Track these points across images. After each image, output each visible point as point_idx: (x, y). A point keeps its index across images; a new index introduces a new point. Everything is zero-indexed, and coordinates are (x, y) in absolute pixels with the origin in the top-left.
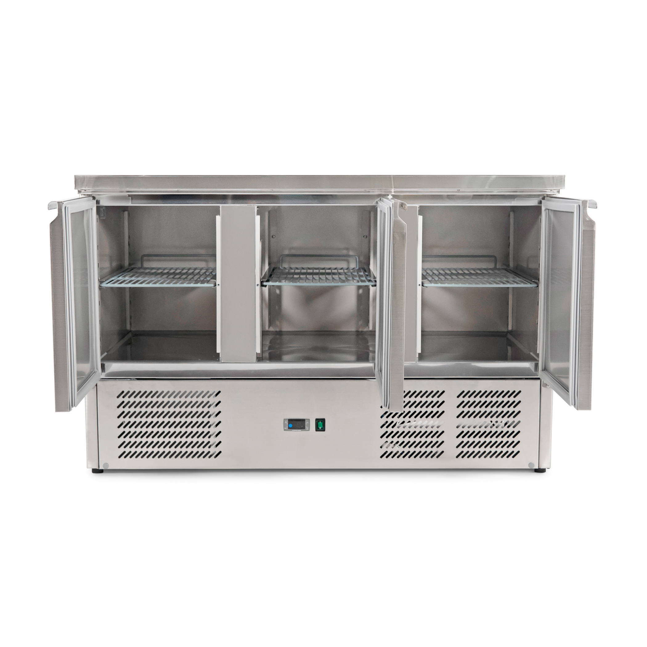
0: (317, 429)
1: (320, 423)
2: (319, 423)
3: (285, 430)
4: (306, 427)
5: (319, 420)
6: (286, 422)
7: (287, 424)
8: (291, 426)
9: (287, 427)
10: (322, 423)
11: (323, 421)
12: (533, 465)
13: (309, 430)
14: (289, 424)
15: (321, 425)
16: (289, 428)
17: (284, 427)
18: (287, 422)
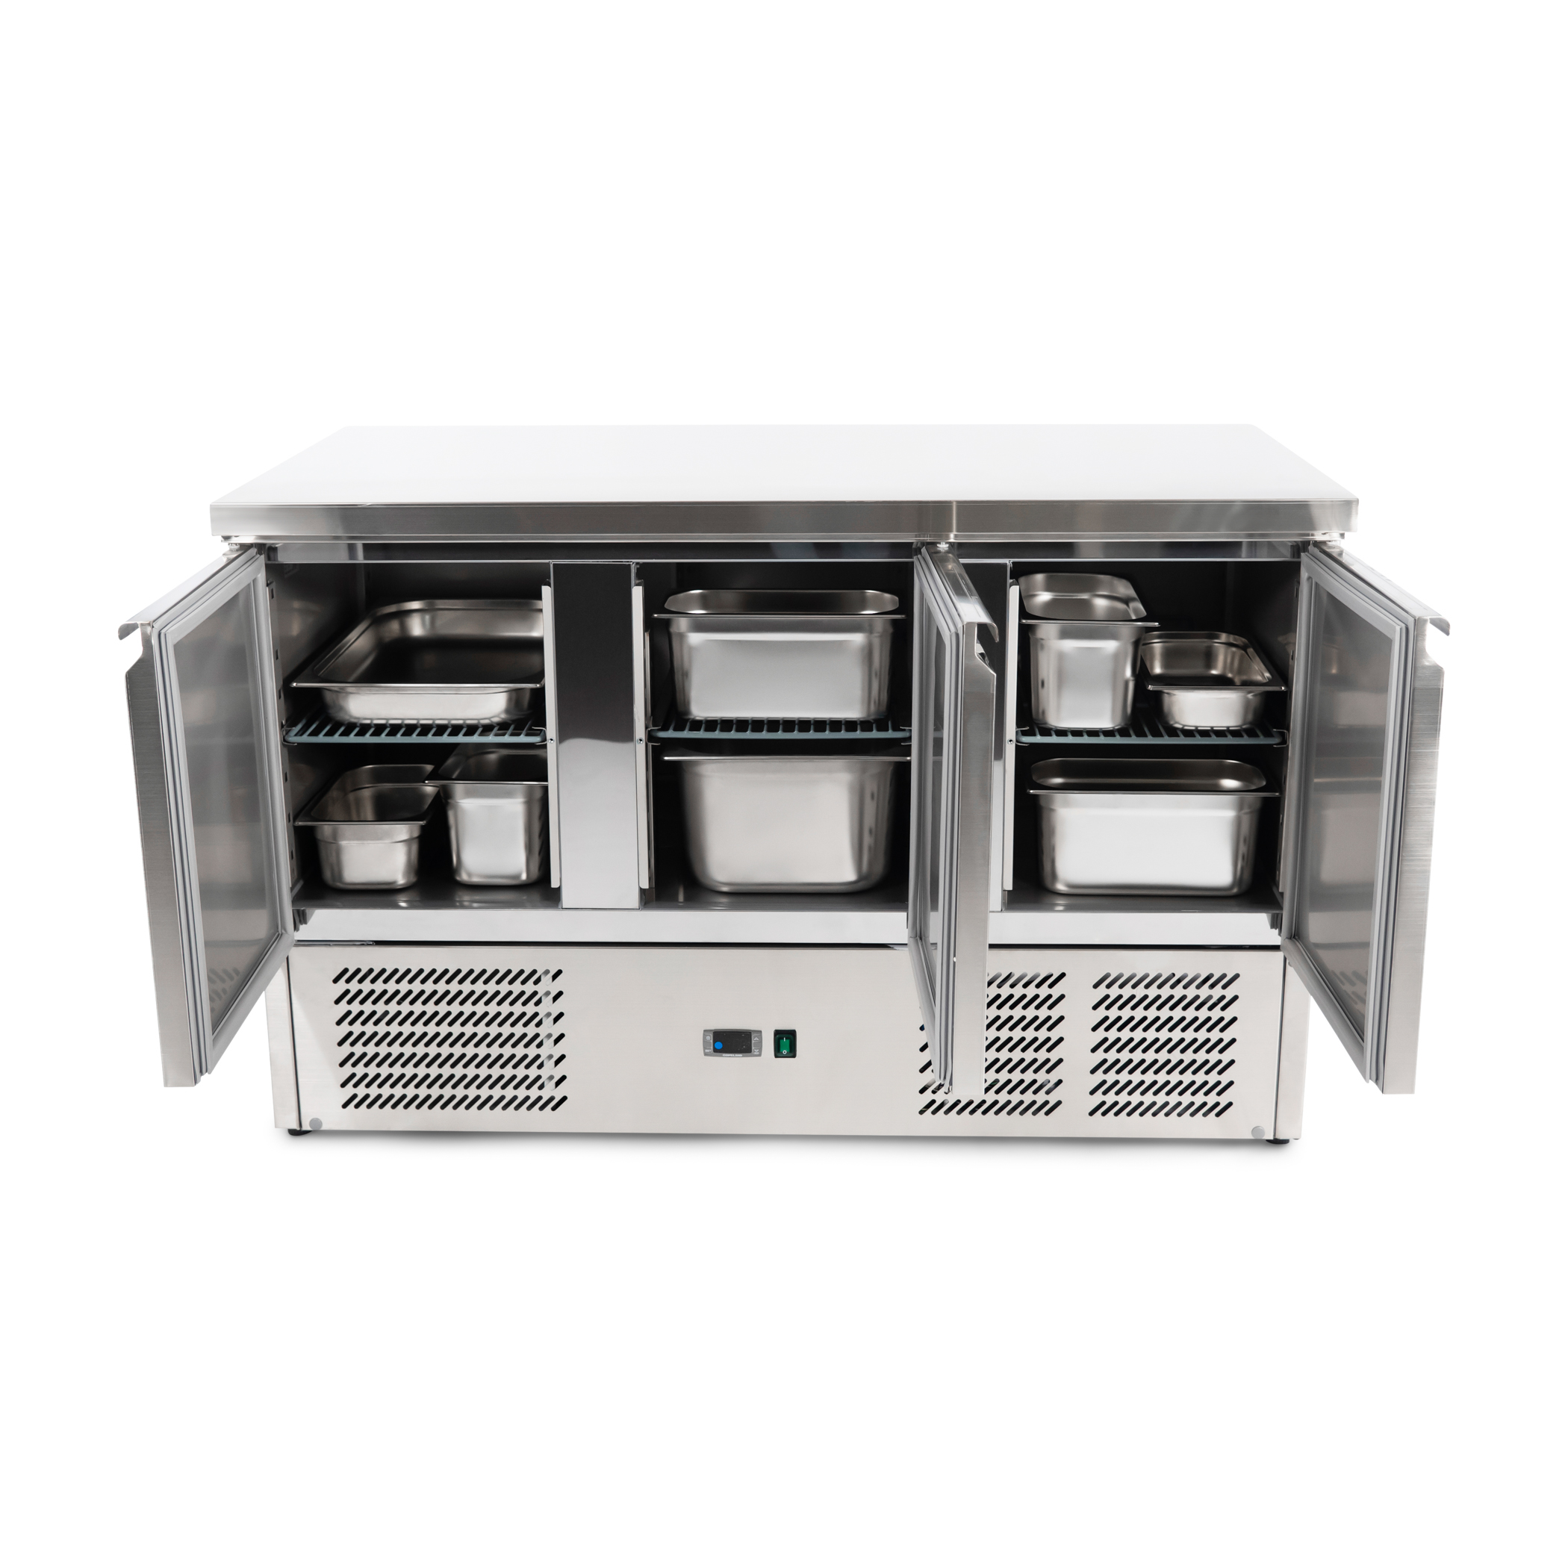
0: (778, 1053)
1: (785, 1041)
2: (781, 1041)
3: (706, 1054)
4: (753, 1048)
5: (781, 1036)
6: (708, 1038)
7: (712, 1041)
8: (719, 1045)
9: (712, 1048)
10: (788, 1041)
11: (791, 1036)
12: (1262, 1132)
13: (760, 1055)
14: (714, 1042)
15: (786, 1042)
16: (716, 1050)
17: (705, 1048)
18: (710, 1038)
